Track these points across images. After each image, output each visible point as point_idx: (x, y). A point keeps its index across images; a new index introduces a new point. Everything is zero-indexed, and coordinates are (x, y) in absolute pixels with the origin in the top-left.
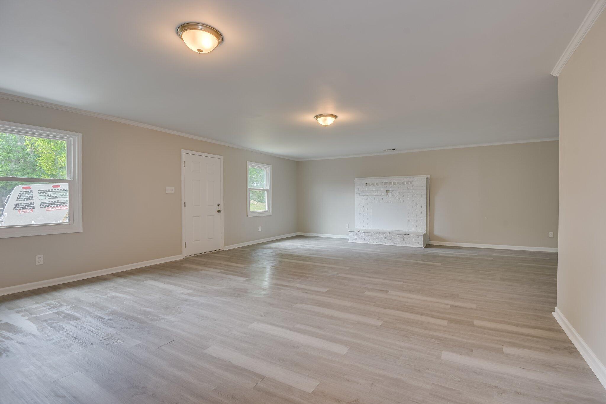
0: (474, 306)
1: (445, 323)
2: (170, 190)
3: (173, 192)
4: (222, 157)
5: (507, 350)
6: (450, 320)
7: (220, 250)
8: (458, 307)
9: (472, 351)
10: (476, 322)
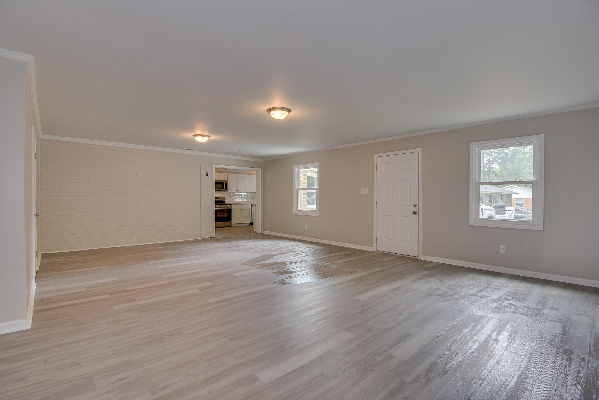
0: (115, 307)
1: (128, 289)
2: (364, 191)
3: (367, 193)
4: (420, 150)
5: (84, 290)
6: (126, 291)
7: (418, 258)
8: (129, 301)
9: (103, 284)
10: (108, 296)
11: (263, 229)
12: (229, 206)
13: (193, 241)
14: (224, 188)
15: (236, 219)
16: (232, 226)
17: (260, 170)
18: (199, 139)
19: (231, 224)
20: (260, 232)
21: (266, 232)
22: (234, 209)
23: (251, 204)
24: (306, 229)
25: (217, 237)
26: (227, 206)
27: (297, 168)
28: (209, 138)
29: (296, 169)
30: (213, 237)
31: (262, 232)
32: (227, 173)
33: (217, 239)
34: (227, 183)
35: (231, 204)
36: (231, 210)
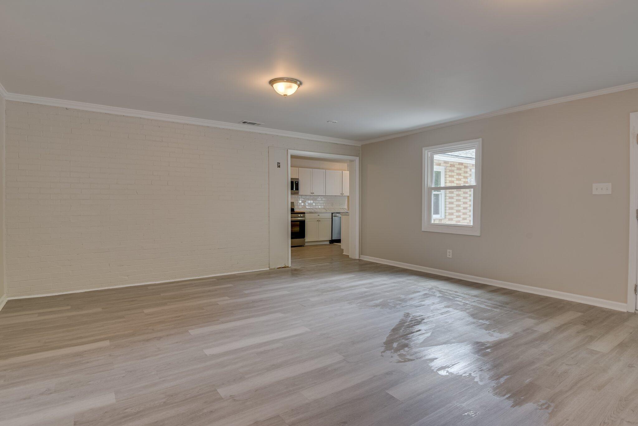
11: (361, 253)
12: (302, 215)
13: (259, 274)
14: (294, 190)
15: (311, 236)
16: (306, 244)
17: (357, 159)
18: (281, 88)
19: (304, 242)
20: (357, 258)
21: (367, 258)
22: (308, 220)
23: (332, 213)
24: (451, 257)
25: (294, 267)
26: (299, 215)
27: (429, 153)
28: (299, 86)
29: (427, 153)
30: (288, 267)
31: (359, 257)
32: (299, 167)
33: (296, 270)
34: (298, 182)
35: (304, 213)
36: (305, 221)
